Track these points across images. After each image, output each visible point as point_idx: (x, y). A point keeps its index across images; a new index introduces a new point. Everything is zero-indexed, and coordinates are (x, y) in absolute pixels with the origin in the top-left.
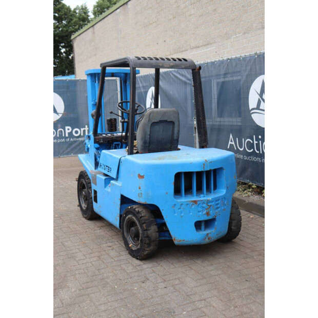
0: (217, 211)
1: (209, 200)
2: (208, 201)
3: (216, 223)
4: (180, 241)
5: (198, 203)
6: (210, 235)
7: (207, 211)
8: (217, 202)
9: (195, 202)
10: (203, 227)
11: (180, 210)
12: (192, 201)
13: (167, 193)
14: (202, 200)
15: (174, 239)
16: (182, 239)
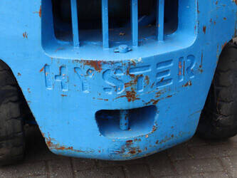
0: (161, 87)
1: (134, 64)
2: (132, 66)
3: (157, 117)
4: (62, 148)
5: (105, 67)
6: (135, 145)
7: (129, 89)
8: (162, 68)
9: (96, 65)
10: (123, 121)
11: (58, 80)
12: (88, 63)
13: (25, 35)
14: (112, 63)
15: (49, 142)
16: (67, 145)
